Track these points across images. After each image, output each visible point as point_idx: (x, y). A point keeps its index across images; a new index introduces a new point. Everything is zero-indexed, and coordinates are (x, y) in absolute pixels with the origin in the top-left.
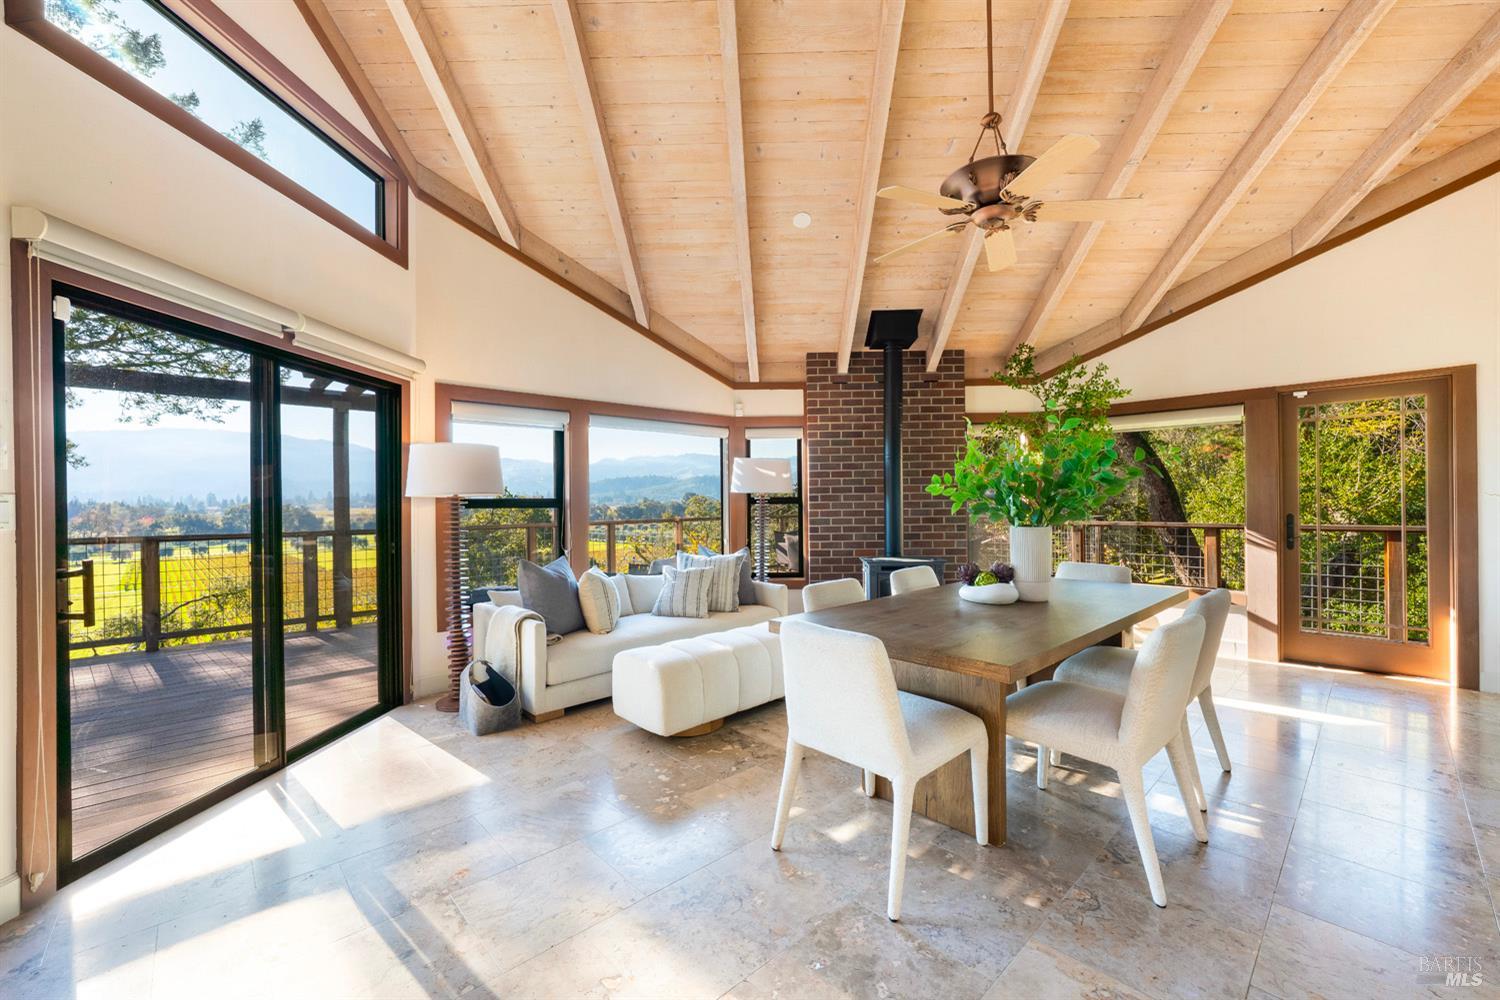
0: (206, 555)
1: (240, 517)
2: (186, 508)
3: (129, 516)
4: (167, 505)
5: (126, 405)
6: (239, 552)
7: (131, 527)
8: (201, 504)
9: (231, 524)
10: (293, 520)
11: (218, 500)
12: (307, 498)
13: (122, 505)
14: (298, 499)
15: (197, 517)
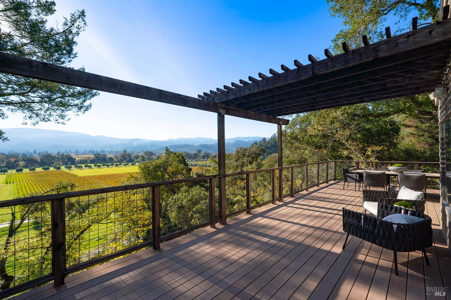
0: (35, 171)
1: (47, 158)
2: (26, 155)
3: (6, 157)
4: (19, 154)
5: (25, 118)
6: (47, 170)
7: (7, 162)
8: (31, 153)
9: (43, 160)
10: (65, 159)
11: (37, 152)
12: (69, 152)
13: (3, 154)
14: (66, 152)
15: (31, 158)
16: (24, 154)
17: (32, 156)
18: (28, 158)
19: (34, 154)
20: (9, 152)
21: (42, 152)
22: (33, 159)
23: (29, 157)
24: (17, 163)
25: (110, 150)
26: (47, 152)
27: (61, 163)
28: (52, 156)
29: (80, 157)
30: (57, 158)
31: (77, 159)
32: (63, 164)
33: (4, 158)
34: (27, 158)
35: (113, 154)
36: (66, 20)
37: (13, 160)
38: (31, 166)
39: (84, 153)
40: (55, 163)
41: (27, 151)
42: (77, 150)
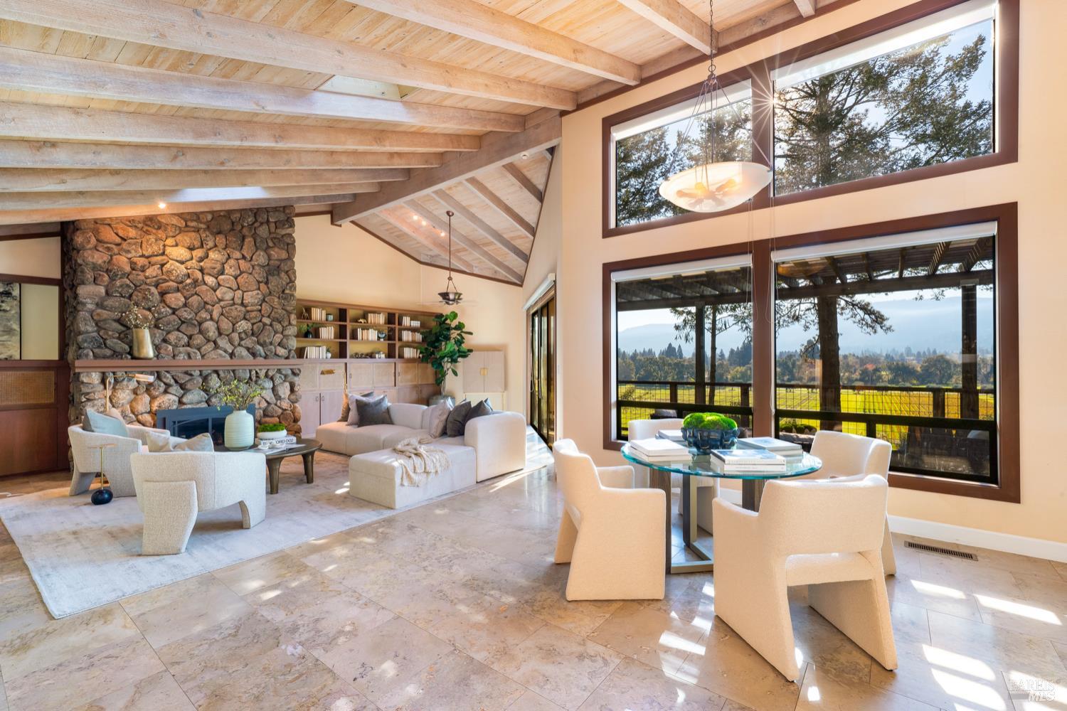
16: (888, 356)
17: (903, 360)
18: (897, 364)
19: (908, 356)
20: (862, 354)
21: (924, 352)
22: (908, 367)
23: (900, 363)
24: (878, 373)
28: (946, 361)
33: (856, 363)
34: (895, 363)
37: (870, 367)
38: (904, 381)
40: (953, 376)
41: (894, 350)
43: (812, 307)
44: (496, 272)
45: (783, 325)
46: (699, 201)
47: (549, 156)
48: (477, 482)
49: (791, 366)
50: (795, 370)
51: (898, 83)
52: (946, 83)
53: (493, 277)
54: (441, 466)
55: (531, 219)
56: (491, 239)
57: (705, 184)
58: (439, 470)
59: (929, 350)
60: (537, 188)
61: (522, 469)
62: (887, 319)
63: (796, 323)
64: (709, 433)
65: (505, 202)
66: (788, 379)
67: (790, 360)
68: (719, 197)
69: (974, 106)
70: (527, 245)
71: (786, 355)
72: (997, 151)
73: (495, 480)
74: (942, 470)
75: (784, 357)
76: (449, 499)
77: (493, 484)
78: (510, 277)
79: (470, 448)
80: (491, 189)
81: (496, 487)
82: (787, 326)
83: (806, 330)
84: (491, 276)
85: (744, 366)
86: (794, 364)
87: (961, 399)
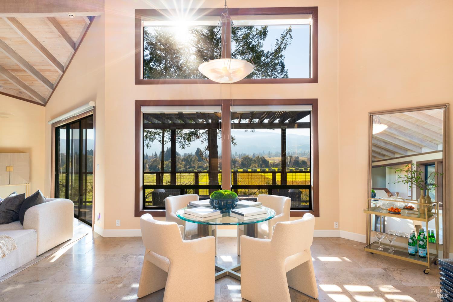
19: (236, 156)
21: (242, 154)
25: (303, 152)
26: (245, 154)
27: (257, 166)
28: (249, 158)
29: (273, 160)
30: (253, 160)
31: (270, 162)
32: (258, 167)
35: (306, 156)
36: (278, 40)
39: (276, 155)
40: (252, 165)
42: (269, 152)
43: (205, 132)
44: (20, 93)
45: (192, 140)
46: (222, 77)
47: (88, 21)
48: (37, 256)
49: (190, 161)
50: (191, 163)
51: (240, 33)
52: (256, 40)
53: (18, 96)
54: (8, 249)
55: (63, 60)
56: (22, 67)
57: (228, 69)
58: (6, 253)
59: (243, 153)
60: (72, 40)
61: (70, 240)
62: (235, 139)
63: (198, 139)
64: (227, 201)
65: (41, 43)
66: (189, 167)
67: (189, 157)
68: (232, 76)
69: (265, 52)
70: (54, 77)
71: (188, 155)
72: (312, 77)
73: (53, 251)
74: (294, 207)
75: (187, 156)
76: (17, 276)
77: (52, 254)
78: (35, 98)
79: (32, 231)
80: (29, 30)
81: (54, 257)
82: (194, 141)
83: (202, 143)
84: (15, 95)
85: (167, 161)
86: (191, 160)
87: (281, 175)
